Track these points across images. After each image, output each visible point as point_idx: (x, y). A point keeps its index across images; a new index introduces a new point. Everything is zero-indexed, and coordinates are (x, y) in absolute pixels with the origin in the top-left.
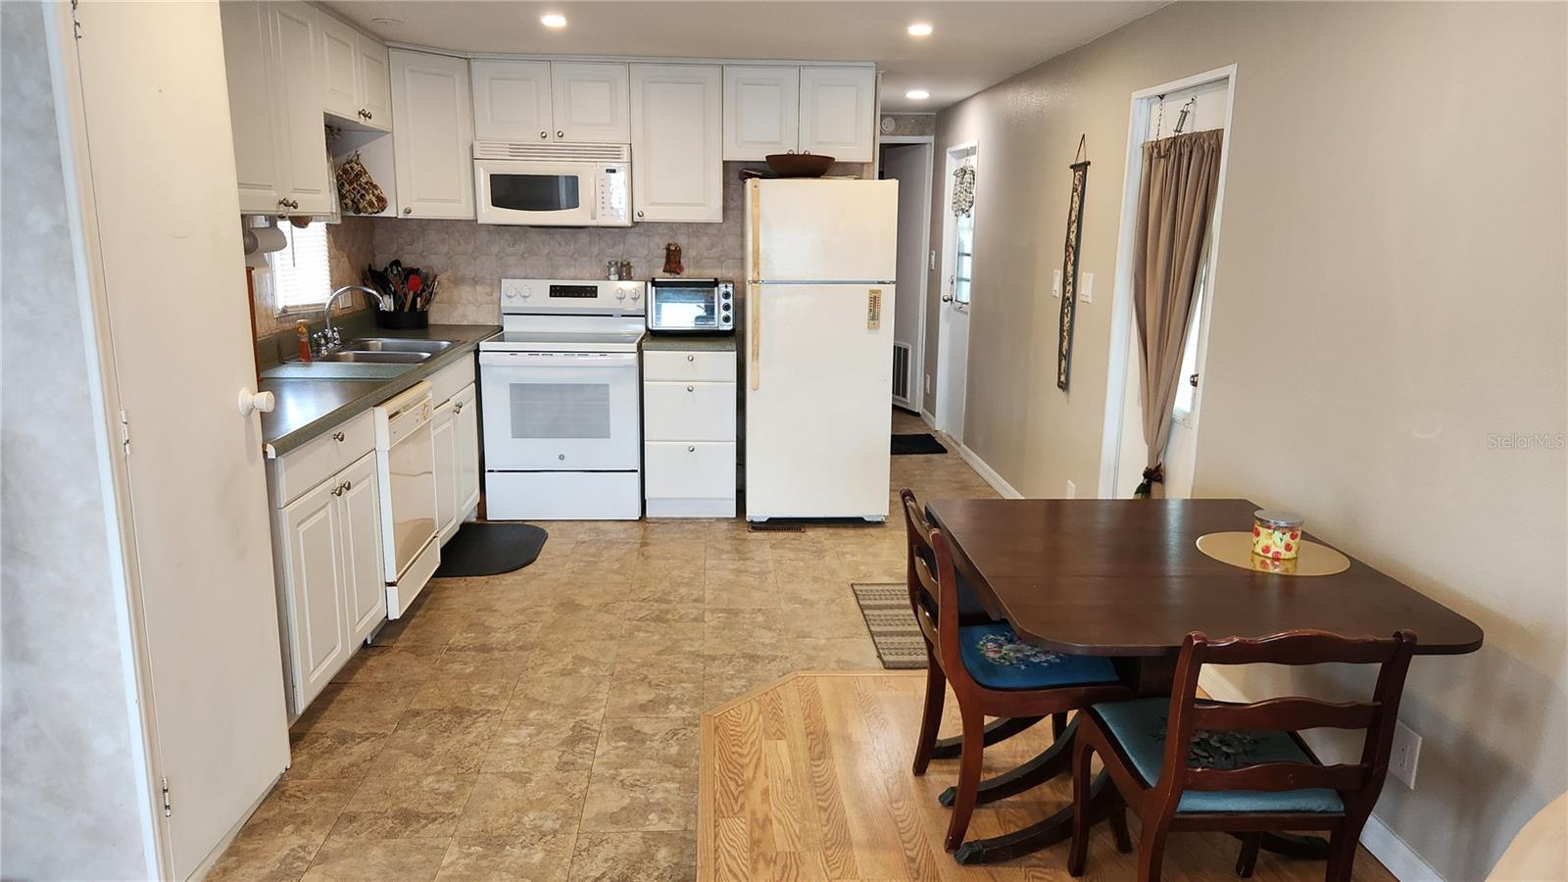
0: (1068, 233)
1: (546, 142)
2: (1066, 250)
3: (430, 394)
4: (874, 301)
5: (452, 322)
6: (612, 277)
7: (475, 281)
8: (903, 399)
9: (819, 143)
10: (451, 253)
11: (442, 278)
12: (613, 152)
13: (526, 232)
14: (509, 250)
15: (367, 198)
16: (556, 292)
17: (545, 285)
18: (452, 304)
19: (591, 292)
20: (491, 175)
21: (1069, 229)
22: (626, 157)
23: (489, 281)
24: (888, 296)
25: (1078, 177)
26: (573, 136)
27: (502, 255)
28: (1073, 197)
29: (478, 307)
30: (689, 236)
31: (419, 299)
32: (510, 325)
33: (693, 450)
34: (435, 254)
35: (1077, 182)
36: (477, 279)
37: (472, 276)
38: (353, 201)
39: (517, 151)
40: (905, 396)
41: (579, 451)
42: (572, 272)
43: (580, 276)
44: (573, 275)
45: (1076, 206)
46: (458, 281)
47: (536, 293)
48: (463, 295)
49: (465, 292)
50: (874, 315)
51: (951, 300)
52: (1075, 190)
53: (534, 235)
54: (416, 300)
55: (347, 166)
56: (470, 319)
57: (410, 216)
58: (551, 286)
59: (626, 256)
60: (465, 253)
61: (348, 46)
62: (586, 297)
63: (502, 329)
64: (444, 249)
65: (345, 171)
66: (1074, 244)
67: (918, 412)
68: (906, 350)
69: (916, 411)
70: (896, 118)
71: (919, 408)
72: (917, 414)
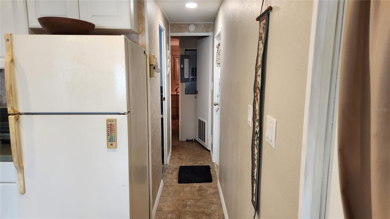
0: (256, 77)
2: (255, 92)
4: (111, 127)
21: (256, 73)
25: (262, 25)
28: (259, 45)
35: (261, 31)
40: (205, 142)
45: (261, 52)
50: (111, 137)
51: (218, 105)
52: (260, 38)
66: (260, 86)
67: (210, 150)
68: (205, 123)
69: (209, 149)
70: (196, 25)
71: (209, 148)
72: (209, 151)
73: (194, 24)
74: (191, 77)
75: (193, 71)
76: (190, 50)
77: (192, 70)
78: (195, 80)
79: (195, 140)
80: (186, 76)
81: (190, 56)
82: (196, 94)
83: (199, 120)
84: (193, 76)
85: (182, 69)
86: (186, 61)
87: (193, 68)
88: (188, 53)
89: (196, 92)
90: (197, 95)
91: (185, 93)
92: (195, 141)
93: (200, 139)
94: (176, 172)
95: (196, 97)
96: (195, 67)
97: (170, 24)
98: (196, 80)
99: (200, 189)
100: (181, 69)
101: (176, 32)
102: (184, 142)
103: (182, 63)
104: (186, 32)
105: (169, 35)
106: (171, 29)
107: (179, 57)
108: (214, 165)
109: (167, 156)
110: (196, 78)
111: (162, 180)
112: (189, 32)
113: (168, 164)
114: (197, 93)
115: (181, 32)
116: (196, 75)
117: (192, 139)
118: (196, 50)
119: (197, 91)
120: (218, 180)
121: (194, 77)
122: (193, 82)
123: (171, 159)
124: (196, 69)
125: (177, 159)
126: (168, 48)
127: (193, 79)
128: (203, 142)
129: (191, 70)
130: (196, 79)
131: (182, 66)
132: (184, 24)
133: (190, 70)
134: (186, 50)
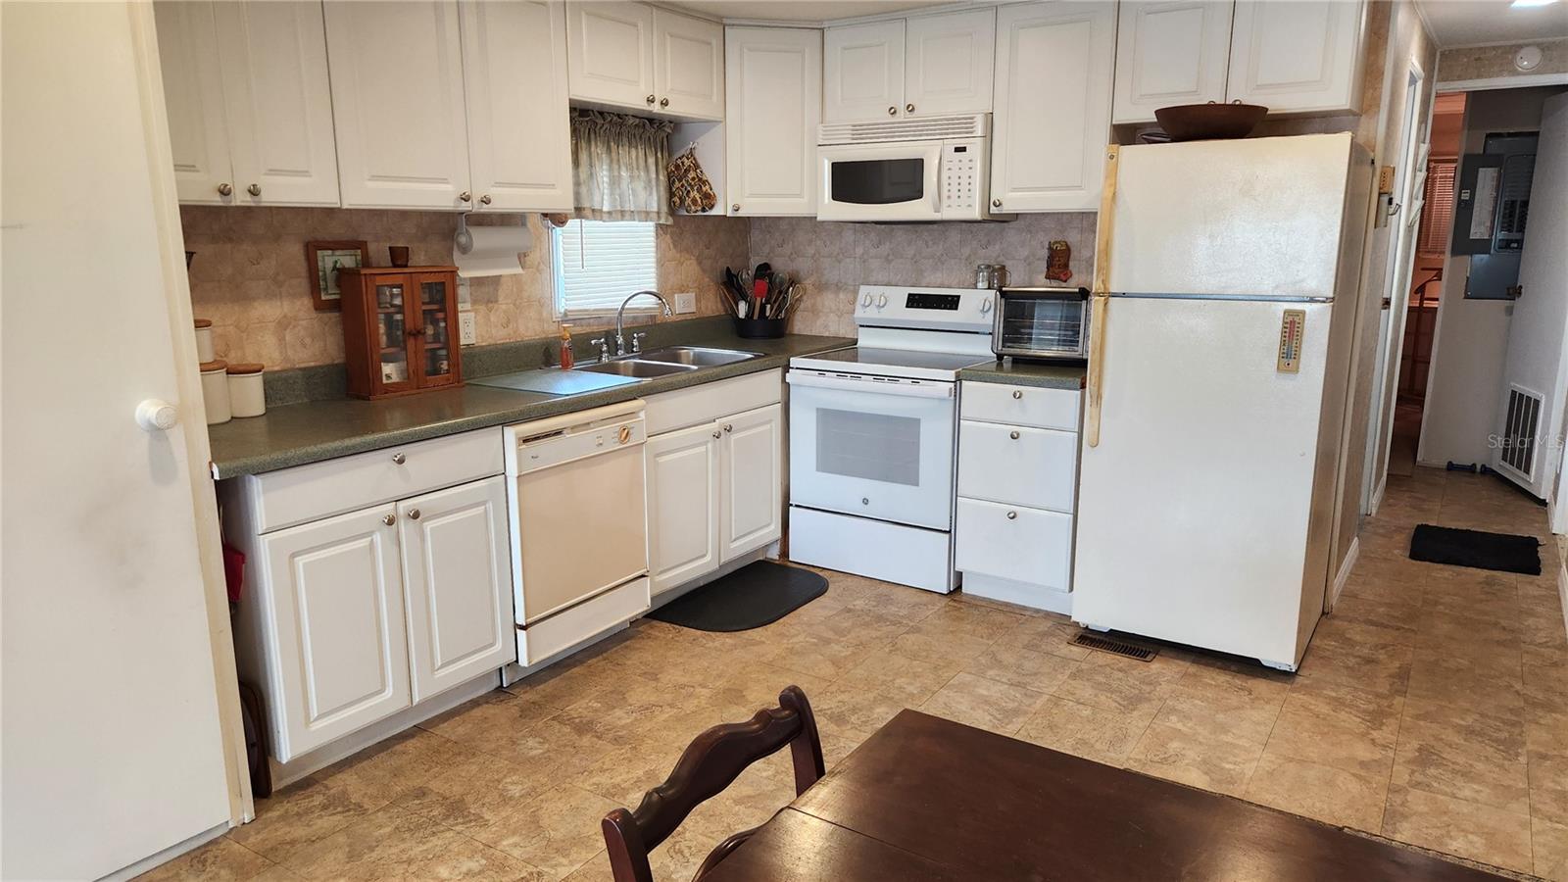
1: (895, 119)
3: (642, 415)
4: (1292, 327)
5: (814, 333)
6: (980, 285)
7: (838, 287)
8: (1525, 475)
9: (1259, 87)
10: (817, 255)
11: (808, 283)
12: (965, 124)
13: (893, 230)
14: (873, 251)
15: (692, 195)
16: (914, 301)
17: (903, 293)
18: (815, 312)
19: (951, 303)
20: (833, 164)
22: (979, 130)
23: (852, 288)
24: (1318, 321)
26: (926, 110)
27: (865, 257)
29: (839, 317)
30: (1082, 231)
31: (769, 306)
32: (867, 340)
33: (1013, 518)
34: (803, 256)
36: (840, 285)
37: (835, 282)
38: (680, 198)
39: (860, 133)
40: (1527, 471)
41: (888, 496)
42: (938, 277)
43: (946, 283)
44: (939, 281)
46: (821, 287)
47: (893, 301)
48: (826, 303)
49: (828, 300)
50: (1290, 348)
53: (900, 233)
54: (765, 308)
55: (679, 162)
56: (832, 329)
57: (740, 214)
58: (910, 295)
59: (1001, 258)
60: (829, 256)
61: (636, 26)
62: (944, 308)
63: (855, 342)
64: (811, 251)
65: (677, 167)
67: (1545, 500)
68: (1537, 403)
69: (1542, 497)
70: (1544, 48)
71: (1544, 494)
72: (1543, 503)
73: (1540, 46)
74: (1501, 235)
75: (1511, 212)
76: (1510, 135)
77: (1505, 209)
78: (1516, 245)
79: (1486, 468)
80: (1478, 230)
81: (1505, 158)
82: (1514, 299)
83: (1514, 393)
84: (1509, 231)
85: (1464, 209)
86: (1487, 177)
87: (1513, 202)
88: (1495, 146)
89: (1513, 292)
90: (1518, 303)
91: (1466, 293)
92: (1486, 471)
93: (1507, 465)
94: (1404, 536)
95: (1510, 311)
96: (1525, 199)
97: (1438, 54)
98: (1520, 247)
99: (1488, 583)
100: (1459, 204)
101: (1460, 78)
102: (1435, 470)
103: (1467, 181)
104: (1499, 74)
105: (1431, 89)
106: (1440, 70)
107: (1460, 158)
108: (1555, 540)
109: (1372, 487)
110: (1522, 240)
111: (1356, 538)
112: (1515, 73)
113: (1373, 515)
114: (1520, 293)
115: (1479, 76)
116: (1522, 229)
117: (1474, 465)
118: (1537, 134)
119: (1521, 287)
120: (1564, 567)
121: (1515, 235)
122: (1506, 253)
123: (1384, 503)
124: (1525, 204)
125: (1408, 509)
126: (1422, 137)
127: (1506, 245)
128: (1521, 474)
129: (1502, 209)
130: (1520, 242)
131: (1466, 196)
132: (1494, 48)
133: (1500, 209)
134: (1489, 136)
